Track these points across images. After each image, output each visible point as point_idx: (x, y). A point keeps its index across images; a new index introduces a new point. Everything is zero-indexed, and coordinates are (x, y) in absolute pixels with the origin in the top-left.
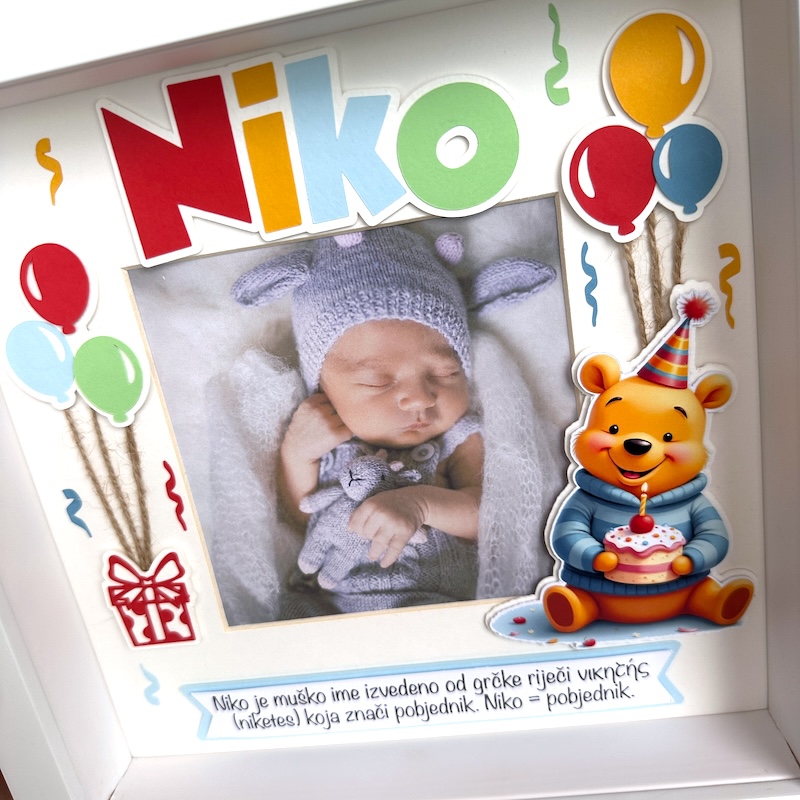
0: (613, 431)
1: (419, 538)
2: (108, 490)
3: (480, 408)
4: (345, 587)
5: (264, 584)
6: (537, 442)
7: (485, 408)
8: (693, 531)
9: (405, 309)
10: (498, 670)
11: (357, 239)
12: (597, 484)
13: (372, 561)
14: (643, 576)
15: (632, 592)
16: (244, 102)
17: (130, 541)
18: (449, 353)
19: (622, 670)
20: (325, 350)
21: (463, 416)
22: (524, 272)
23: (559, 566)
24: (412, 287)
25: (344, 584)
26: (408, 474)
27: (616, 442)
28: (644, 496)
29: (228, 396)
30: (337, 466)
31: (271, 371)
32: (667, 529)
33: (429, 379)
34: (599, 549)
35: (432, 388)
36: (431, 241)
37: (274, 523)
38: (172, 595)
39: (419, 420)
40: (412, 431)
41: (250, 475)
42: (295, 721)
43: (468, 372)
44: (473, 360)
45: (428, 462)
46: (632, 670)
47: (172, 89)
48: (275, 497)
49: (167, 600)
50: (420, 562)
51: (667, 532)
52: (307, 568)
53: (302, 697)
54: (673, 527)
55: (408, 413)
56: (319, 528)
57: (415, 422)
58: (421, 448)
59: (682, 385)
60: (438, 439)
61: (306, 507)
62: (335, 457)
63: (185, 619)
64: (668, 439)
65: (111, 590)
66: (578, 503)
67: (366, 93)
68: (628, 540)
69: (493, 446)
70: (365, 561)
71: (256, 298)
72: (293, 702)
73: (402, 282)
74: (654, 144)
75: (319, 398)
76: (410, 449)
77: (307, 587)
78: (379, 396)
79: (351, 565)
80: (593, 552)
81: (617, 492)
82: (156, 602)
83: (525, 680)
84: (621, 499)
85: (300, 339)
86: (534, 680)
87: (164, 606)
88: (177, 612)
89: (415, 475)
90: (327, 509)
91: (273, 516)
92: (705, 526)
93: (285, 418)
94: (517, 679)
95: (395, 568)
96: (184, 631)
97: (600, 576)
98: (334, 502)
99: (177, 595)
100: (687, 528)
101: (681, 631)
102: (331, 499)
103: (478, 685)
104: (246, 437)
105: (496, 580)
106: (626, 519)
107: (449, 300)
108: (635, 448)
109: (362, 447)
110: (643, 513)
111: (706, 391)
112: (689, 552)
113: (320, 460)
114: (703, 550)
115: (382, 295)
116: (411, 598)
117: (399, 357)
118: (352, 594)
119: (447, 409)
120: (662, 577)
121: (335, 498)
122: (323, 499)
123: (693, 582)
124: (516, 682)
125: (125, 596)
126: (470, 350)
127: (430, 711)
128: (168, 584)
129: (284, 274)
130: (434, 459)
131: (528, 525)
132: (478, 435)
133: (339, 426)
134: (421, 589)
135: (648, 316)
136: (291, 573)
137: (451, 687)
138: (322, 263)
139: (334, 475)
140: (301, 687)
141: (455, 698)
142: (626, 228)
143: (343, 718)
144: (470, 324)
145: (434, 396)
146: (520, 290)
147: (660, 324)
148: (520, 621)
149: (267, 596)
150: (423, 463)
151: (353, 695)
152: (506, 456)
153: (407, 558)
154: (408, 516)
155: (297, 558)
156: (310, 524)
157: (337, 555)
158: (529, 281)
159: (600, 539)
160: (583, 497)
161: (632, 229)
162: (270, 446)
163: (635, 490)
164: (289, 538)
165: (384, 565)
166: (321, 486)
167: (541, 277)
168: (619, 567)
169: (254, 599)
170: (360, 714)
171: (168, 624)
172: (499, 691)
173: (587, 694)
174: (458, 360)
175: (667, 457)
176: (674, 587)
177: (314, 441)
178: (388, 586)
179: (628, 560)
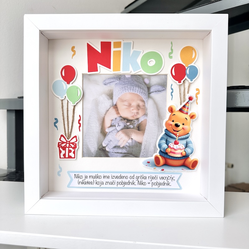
0: (173, 121)
1: (130, 141)
4: (111, 151)
5: (94, 148)
6: (158, 123)
7: (148, 114)
8: (186, 146)
9: (136, 91)
10: (142, 174)
11: (130, 76)
12: (169, 132)
13: (119, 145)
14: (176, 155)
15: (173, 158)
16: (114, 47)
18: (143, 101)
19: (169, 178)
20: (119, 97)
21: (144, 115)
22: (160, 88)
24: (138, 87)
25: (111, 150)
26: (130, 126)
27: (173, 124)
28: (178, 136)
29: (97, 103)
30: (116, 122)
31: (107, 99)
32: (181, 144)
33: (138, 106)
35: (139, 108)
36: (143, 79)
37: (99, 133)
38: (73, 146)
39: (135, 114)
40: (133, 117)
41: (97, 121)
42: (93, 183)
43: (146, 106)
44: (148, 103)
46: (171, 178)
47: (102, 43)
48: (101, 127)
49: (71, 147)
50: (129, 147)
51: (181, 145)
52: (104, 145)
53: (96, 177)
54: (183, 144)
55: (133, 112)
56: (109, 136)
58: (134, 121)
59: (187, 113)
60: (138, 119)
61: (107, 130)
62: (116, 120)
63: (74, 153)
64: (183, 124)
65: (59, 143)
66: (164, 136)
67: (137, 50)
68: (173, 146)
69: (149, 122)
70: (117, 145)
71: (107, 84)
72: (94, 178)
74: (186, 68)
75: (115, 107)
76: (132, 120)
78: (128, 108)
79: (114, 145)
80: (166, 148)
81: (172, 135)
82: (69, 147)
85: (114, 94)
86: (149, 178)
87: (70, 149)
88: (73, 150)
89: (132, 126)
90: (111, 131)
91: (100, 131)
92: (189, 145)
93: (107, 110)
94: (146, 177)
95: (123, 147)
96: (73, 156)
97: (166, 153)
100: (185, 145)
101: (182, 169)
102: (113, 129)
103: (137, 178)
104: (98, 113)
105: (144, 153)
106: (173, 141)
107: (145, 91)
108: (177, 125)
109: (122, 118)
110: (177, 140)
111: (191, 115)
112: (185, 150)
113: (113, 120)
114: (188, 150)
115: (132, 88)
116: (126, 155)
117: (133, 100)
118: (113, 152)
119: (141, 113)
120: (179, 156)
122: (111, 129)
123: (186, 158)
125: (61, 145)
126: (147, 101)
127: (125, 183)
128: (73, 143)
129: (114, 80)
130: (136, 123)
131: (153, 141)
132: (146, 119)
133: (118, 113)
134: (128, 153)
135: (182, 100)
136: (100, 146)
137: (131, 178)
138: (122, 79)
139: (115, 124)
140: (96, 174)
141: (131, 181)
142: (180, 82)
143: (104, 183)
144: (148, 96)
145: (139, 110)
146: (159, 91)
147: (184, 101)
148: (148, 162)
149: (94, 150)
150: (134, 124)
151: (108, 177)
152: (151, 125)
153: (126, 146)
155: (102, 142)
156: (107, 134)
157: (111, 142)
158: (161, 90)
159: (168, 145)
160: (165, 135)
162: (103, 116)
163: (176, 135)
164: (102, 137)
165: (121, 147)
166: (111, 126)
167: (163, 89)
168: (171, 152)
169: (90, 151)
170: (109, 183)
171: (70, 154)
172: (141, 180)
173: (161, 184)
174: (145, 103)
175: (183, 128)
176: (182, 158)
177: (112, 116)
178: (121, 152)
179: (173, 150)
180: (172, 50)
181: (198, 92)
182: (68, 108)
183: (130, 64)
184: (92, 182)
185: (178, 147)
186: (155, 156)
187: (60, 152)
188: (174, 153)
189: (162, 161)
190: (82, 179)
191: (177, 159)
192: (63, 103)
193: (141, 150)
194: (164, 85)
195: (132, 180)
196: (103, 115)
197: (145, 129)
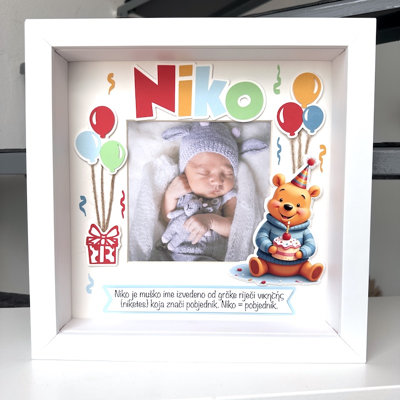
0: (281, 201)
1: (208, 234)
2: (99, 198)
3: (238, 188)
4: (177, 250)
5: (147, 245)
6: (255, 203)
7: (239, 188)
8: (304, 242)
10: (228, 290)
11: (207, 124)
12: (273, 219)
13: (189, 241)
14: (285, 257)
15: (280, 263)
16: (181, 75)
17: (101, 220)
18: (230, 167)
19: (274, 296)
20: (189, 160)
21: (231, 190)
22: (259, 144)
23: (257, 249)
24: (222, 143)
25: (177, 249)
26: (209, 209)
27: (281, 205)
28: (288, 226)
29: (151, 170)
30: (184, 202)
31: (169, 164)
32: (295, 239)
33: (222, 175)
34: (271, 244)
35: (222, 178)
36: (231, 129)
37: (156, 221)
38: (112, 243)
39: (216, 189)
40: (213, 193)
41: (152, 201)
42: (146, 305)
43: (235, 174)
44: (238, 170)
45: (216, 205)
46: (278, 296)
47: (159, 66)
48: (159, 211)
49: (109, 245)
50: (207, 244)
52: (164, 241)
53: (151, 294)
54: (297, 239)
55: (213, 186)
56: (172, 225)
57: (214, 190)
58: (215, 199)
59: (305, 187)
60: (221, 197)
61: (170, 216)
62: (184, 198)
63: (114, 254)
64: (298, 206)
65: (88, 238)
66: (266, 226)
67: (220, 80)
68: (281, 242)
69: (240, 202)
70: (187, 241)
71: (169, 138)
72: (147, 296)
73: (219, 141)
74: (303, 110)
75: (183, 176)
76: (211, 199)
77: (163, 248)
78: (205, 178)
79: (181, 241)
80: (269, 245)
81: (280, 223)
82: (105, 245)
83: (238, 296)
84: (280, 226)
85: (181, 154)
86: (241, 295)
87: (107, 248)
88: (112, 250)
89: (211, 209)
90: (177, 218)
91: (157, 218)
92: (308, 240)
93: (170, 181)
94: (235, 295)
95: (197, 245)
96: (112, 260)
97: (270, 255)
98: (180, 216)
99: (114, 243)
100: (302, 240)
101: (296, 282)
102: (179, 214)
103: (220, 296)
104: (154, 186)
105: (233, 254)
106: (281, 234)
107: (233, 149)
108: (287, 208)
109: (194, 196)
110: (287, 233)
111: (312, 191)
112: (302, 250)
113: (179, 199)
114: (307, 250)
115: (212, 144)
116: (201, 258)
117: (213, 165)
118: (179, 253)
119: (226, 187)
120: (291, 258)
121: (181, 214)
122: (177, 214)
123: (302, 262)
125: (92, 242)
126: (237, 167)
127: (201, 305)
128: (111, 238)
129: (181, 132)
130: (219, 204)
131: (247, 234)
132: (235, 197)
133: (188, 187)
134: (205, 255)
135: (296, 165)
136: (158, 242)
137: (210, 296)
138: (194, 130)
139: (182, 205)
140: (152, 289)
141: (210, 301)
142: (292, 134)
143: (166, 305)
144: (238, 158)
145: (223, 181)
146: (257, 150)
147: (300, 167)
148: (239, 270)
149: (147, 250)
150: (214, 205)
151: (172, 295)
152: (243, 207)
153: (202, 242)
154: (205, 225)
155: (162, 236)
156: (169, 223)
157: (177, 237)
158: (260, 148)
159: (272, 241)
160: (268, 224)
161: (294, 134)
163: (286, 223)
164: (161, 227)
165: (193, 243)
166: (177, 208)
167: (264, 146)
168: (277, 252)
169: (142, 250)
170: (173, 304)
171: (106, 255)
172: (227, 300)
173: (260, 305)
174: (233, 170)
175: (297, 212)
176: (295, 263)
177: (178, 191)
178: (193, 252)
179: (280, 250)
180: (279, 79)
181: (323, 150)
182: (102, 179)
183: (208, 104)
184: (144, 304)
185: (290, 244)
186: (251, 259)
187: (91, 253)
188: (283, 254)
189: (262, 267)
190: (128, 299)
191: (288, 264)
192: (95, 171)
193: (226, 250)
194: (265, 139)
195: (212, 299)
196: (163, 191)
197: (234, 214)
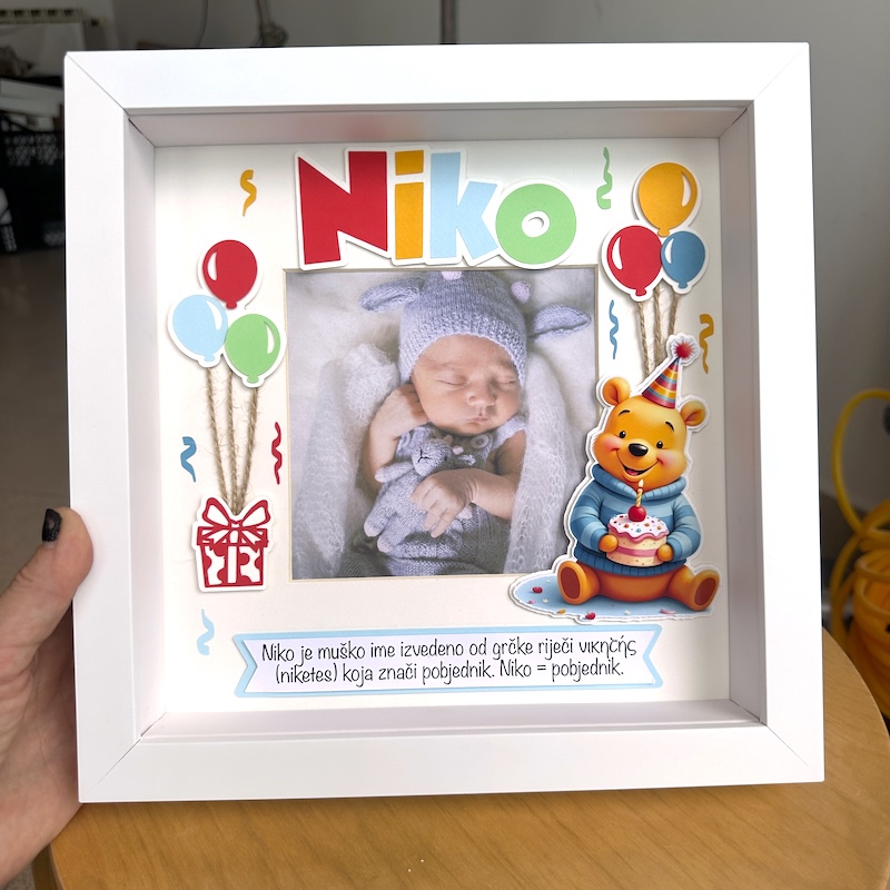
0: (622, 436)
1: (466, 514)
2: (223, 441)
3: (527, 411)
4: (399, 551)
5: (331, 542)
6: (566, 443)
7: (531, 411)
8: (674, 524)
9: (483, 330)
10: (514, 636)
11: (458, 275)
12: (607, 477)
13: (425, 530)
14: (636, 558)
15: (626, 572)
16: (399, 172)
17: (229, 488)
18: (510, 366)
19: (615, 646)
20: (420, 352)
21: (513, 416)
22: (569, 316)
23: (572, 546)
24: (491, 314)
25: (399, 548)
26: (466, 458)
27: (623, 444)
28: (640, 490)
29: (339, 377)
30: (412, 444)
31: (376, 362)
32: (655, 519)
33: (493, 383)
34: (605, 532)
35: (494, 391)
36: (508, 285)
37: (352, 488)
38: (253, 539)
39: (480, 415)
40: (474, 423)
41: (341, 443)
42: (333, 677)
43: (522, 382)
44: (527, 373)
45: (482, 449)
46: (623, 646)
47: (351, 154)
48: (357, 465)
49: (249, 544)
50: (463, 535)
51: (655, 522)
52: (370, 531)
53: (344, 651)
54: (660, 519)
55: (474, 408)
56: (387, 496)
57: (477, 416)
58: (479, 438)
59: (671, 406)
60: (492, 432)
61: (381, 477)
62: (411, 437)
63: (259, 564)
64: (660, 446)
65: (200, 529)
66: (592, 492)
67: (482, 181)
68: (626, 526)
69: (533, 442)
70: (419, 530)
71: (377, 306)
72: (335, 656)
73: (483, 310)
74: (662, 240)
75: (409, 389)
76: (470, 437)
78: (453, 392)
79: (407, 532)
80: (600, 534)
81: (621, 486)
82: (238, 545)
83: (535, 648)
84: (623, 491)
85: (403, 340)
86: (543, 647)
87: (243, 550)
88: (254, 556)
89: (471, 459)
90: (397, 480)
91: (352, 481)
92: (683, 520)
93: (379, 400)
94: (529, 647)
95: (442, 539)
96: (255, 577)
97: (603, 555)
98: (404, 475)
99: (258, 540)
100: (669, 521)
101: (662, 612)
102: (402, 472)
104: (345, 412)
105: (521, 557)
106: (625, 508)
107: (515, 328)
109: (434, 431)
110: (638, 505)
111: (688, 412)
112: (670, 541)
113: (400, 438)
114: (682, 541)
115: (469, 317)
116: (451, 567)
117: (474, 364)
118: (403, 558)
119: (503, 408)
120: (649, 562)
121: (405, 472)
122: (395, 472)
123: (673, 568)
124: (528, 649)
125: (210, 537)
126: (525, 365)
127: (454, 672)
128: (253, 529)
129: (401, 292)
130: (488, 447)
131: (552, 511)
132: (523, 432)
133: (419, 411)
134: (460, 560)
135: (651, 354)
136: (356, 534)
137: (474, 651)
138: (429, 288)
139: (409, 451)
140: (345, 640)
141: (475, 661)
142: (641, 292)
143: (376, 675)
144: (527, 346)
145: (495, 397)
146: (566, 328)
147: (658, 362)
148: (537, 591)
149: (332, 553)
150: (478, 450)
151: (389, 652)
152: (541, 451)
153: (454, 531)
154: (459, 494)
155: (364, 520)
156: (381, 492)
157: (397, 521)
159: (606, 524)
160: (596, 487)
161: (644, 293)
162: (362, 423)
163: (633, 485)
164: (361, 502)
165: (433, 535)
166: (397, 459)
167: (581, 320)
168: (618, 549)
169: (320, 554)
170: (392, 672)
171: (242, 568)
172: (513, 658)
173: (585, 668)
174: (516, 372)
175: (659, 460)
176: (658, 571)
177: (397, 422)
178: (434, 554)
179: (625, 544)
180: (608, 178)
181: (706, 325)
182: (230, 398)
183: (458, 233)
184: (328, 674)
185: (644, 530)
186: (562, 564)
187: (207, 562)
188: (631, 553)
189: (586, 583)
190: (292, 664)
191: (642, 573)
192: (214, 382)
193: (507, 548)
194: (584, 306)
195: (479, 658)
196: (365, 421)
197: (520, 467)
